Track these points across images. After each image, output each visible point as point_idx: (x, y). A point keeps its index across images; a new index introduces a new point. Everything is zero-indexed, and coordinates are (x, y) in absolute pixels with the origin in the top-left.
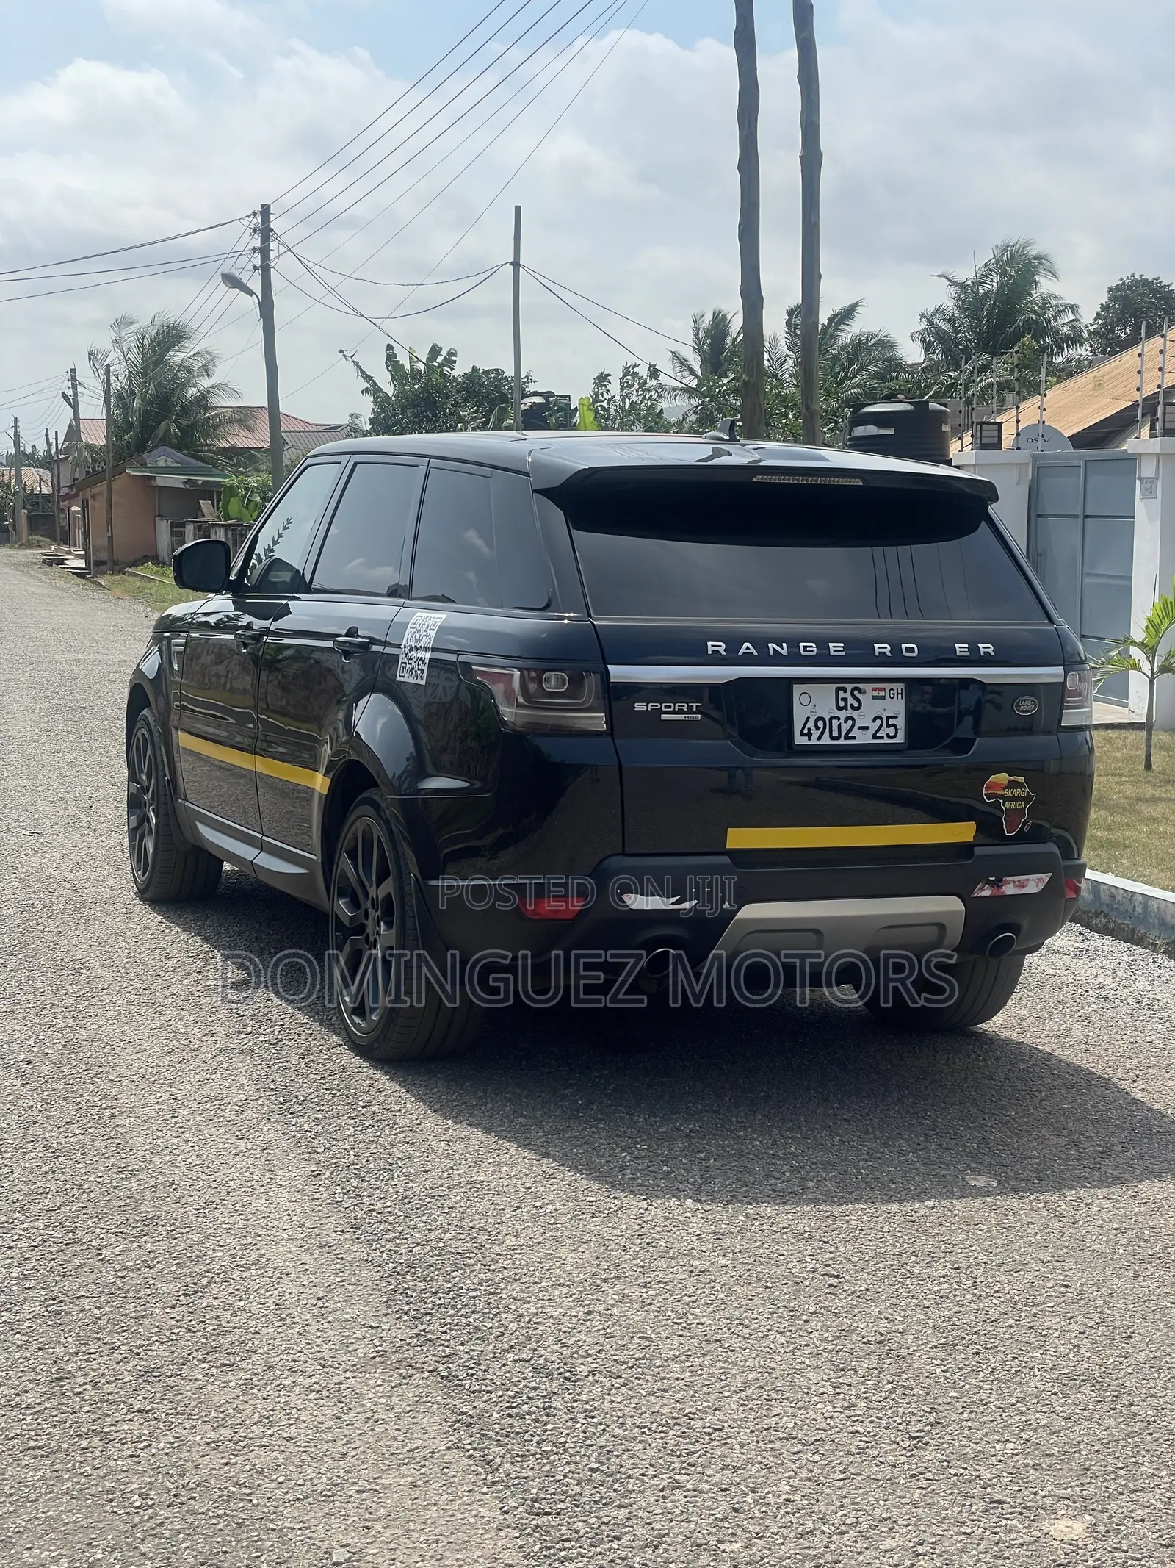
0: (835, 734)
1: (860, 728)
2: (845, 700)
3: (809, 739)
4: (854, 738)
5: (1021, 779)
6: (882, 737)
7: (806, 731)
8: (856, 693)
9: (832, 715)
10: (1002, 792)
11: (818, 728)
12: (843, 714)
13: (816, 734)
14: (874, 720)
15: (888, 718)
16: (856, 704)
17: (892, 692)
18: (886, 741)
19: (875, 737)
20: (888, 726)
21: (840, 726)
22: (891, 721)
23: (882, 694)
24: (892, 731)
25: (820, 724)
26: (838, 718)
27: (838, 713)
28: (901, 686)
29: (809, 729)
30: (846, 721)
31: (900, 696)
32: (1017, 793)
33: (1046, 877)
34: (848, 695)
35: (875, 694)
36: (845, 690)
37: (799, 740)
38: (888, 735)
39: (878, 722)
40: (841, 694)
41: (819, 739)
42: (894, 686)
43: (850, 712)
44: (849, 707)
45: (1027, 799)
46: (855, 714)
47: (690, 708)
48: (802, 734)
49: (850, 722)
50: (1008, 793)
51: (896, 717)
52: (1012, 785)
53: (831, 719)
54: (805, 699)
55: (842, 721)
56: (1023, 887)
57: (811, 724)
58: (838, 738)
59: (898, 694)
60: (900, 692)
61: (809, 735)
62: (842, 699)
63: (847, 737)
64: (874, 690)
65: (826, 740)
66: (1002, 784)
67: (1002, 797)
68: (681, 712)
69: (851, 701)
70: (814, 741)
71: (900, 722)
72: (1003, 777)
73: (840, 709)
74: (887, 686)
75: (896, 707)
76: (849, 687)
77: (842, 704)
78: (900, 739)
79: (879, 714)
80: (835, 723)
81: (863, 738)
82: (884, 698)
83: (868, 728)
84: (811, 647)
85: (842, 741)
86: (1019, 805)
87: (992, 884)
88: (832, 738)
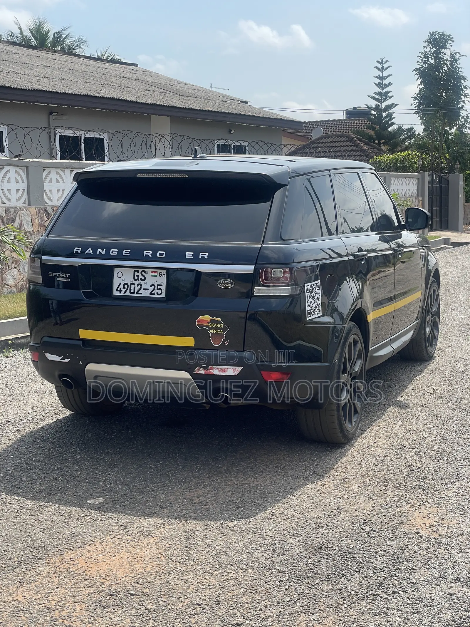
0: (132, 291)
1: (144, 289)
2: (138, 276)
3: (120, 293)
4: (141, 294)
5: (219, 319)
6: (154, 294)
7: (119, 289)
8: (143, 273)
9: (132, 282)
10: (207, 325)
11: (124, 288)
12: (136, 283)
13: (123, 291)
14: (151, 286)
15: (158, 285)
16: (143, 278)
17: (160, 273)
18: (156, 296)
19: (151, 294)
20: (158, 289)
21: (135, 288)
22: (159, 287)
23: (156, 274)
24: (159, 292)
25: (126, 286)
26: (134, 284)
27: (134, 282)
28: (165, 271)
29: (120, 288)
30: (138, 286)
31: (164, 275)
32: (218, 325)
33: (240, 369)
34: (139, 274)
35: (153, 274)
36: (138, 272)
37: (116, 293)
38: (157, 293)
39: (153, 287)
40: (136, 273)
41: (125, 293)
42: (162, 271)
43: (140, 282)
44: (140, 280)
45: (224, 329)
46: (142, 283)
47: (66, 276)
48: (117, 290)
49: (139, 286)
50: (211, 325)
51: (162, 285)
52: (212, 321)
53: (131, 284)
54: (120, 275)
55: (136, 285)
56: (225, 372)
57: (121, 286)
58: (134, 293)
59: (163, 274)
60: (164, 274)
61: (120, 291)
62: (137, 276)
63: (137, 293)
64: (152, 272)
65: (128, 294)
66: (207, 321)
67: (208, 327)
68: (63, 277)
69: (141, 277)
70: (122, 294)
71: (164, 288)
72: (207, 318)
73: (135, 280)
74: (159, 271)
75: (162, 280)
76: (140, 270)
77: (136, 278)
78: (163, 295)
79: (154, 283)
80: (133, 286)
81: (145, 294)
82: (157, 276)
83: (148, 289)
84: (116, 251)
85: (135, 295)
86: (219, 332)
87: (204, 368)
88: (131, 293)
